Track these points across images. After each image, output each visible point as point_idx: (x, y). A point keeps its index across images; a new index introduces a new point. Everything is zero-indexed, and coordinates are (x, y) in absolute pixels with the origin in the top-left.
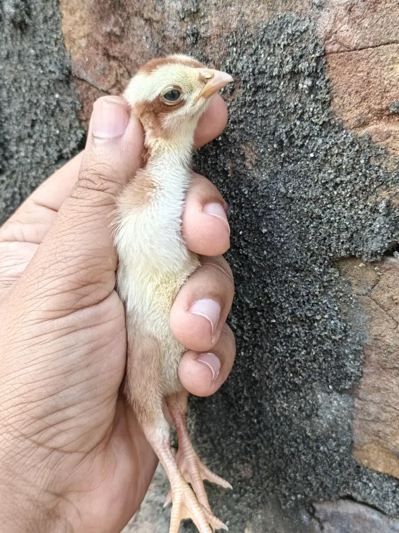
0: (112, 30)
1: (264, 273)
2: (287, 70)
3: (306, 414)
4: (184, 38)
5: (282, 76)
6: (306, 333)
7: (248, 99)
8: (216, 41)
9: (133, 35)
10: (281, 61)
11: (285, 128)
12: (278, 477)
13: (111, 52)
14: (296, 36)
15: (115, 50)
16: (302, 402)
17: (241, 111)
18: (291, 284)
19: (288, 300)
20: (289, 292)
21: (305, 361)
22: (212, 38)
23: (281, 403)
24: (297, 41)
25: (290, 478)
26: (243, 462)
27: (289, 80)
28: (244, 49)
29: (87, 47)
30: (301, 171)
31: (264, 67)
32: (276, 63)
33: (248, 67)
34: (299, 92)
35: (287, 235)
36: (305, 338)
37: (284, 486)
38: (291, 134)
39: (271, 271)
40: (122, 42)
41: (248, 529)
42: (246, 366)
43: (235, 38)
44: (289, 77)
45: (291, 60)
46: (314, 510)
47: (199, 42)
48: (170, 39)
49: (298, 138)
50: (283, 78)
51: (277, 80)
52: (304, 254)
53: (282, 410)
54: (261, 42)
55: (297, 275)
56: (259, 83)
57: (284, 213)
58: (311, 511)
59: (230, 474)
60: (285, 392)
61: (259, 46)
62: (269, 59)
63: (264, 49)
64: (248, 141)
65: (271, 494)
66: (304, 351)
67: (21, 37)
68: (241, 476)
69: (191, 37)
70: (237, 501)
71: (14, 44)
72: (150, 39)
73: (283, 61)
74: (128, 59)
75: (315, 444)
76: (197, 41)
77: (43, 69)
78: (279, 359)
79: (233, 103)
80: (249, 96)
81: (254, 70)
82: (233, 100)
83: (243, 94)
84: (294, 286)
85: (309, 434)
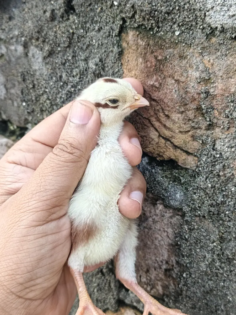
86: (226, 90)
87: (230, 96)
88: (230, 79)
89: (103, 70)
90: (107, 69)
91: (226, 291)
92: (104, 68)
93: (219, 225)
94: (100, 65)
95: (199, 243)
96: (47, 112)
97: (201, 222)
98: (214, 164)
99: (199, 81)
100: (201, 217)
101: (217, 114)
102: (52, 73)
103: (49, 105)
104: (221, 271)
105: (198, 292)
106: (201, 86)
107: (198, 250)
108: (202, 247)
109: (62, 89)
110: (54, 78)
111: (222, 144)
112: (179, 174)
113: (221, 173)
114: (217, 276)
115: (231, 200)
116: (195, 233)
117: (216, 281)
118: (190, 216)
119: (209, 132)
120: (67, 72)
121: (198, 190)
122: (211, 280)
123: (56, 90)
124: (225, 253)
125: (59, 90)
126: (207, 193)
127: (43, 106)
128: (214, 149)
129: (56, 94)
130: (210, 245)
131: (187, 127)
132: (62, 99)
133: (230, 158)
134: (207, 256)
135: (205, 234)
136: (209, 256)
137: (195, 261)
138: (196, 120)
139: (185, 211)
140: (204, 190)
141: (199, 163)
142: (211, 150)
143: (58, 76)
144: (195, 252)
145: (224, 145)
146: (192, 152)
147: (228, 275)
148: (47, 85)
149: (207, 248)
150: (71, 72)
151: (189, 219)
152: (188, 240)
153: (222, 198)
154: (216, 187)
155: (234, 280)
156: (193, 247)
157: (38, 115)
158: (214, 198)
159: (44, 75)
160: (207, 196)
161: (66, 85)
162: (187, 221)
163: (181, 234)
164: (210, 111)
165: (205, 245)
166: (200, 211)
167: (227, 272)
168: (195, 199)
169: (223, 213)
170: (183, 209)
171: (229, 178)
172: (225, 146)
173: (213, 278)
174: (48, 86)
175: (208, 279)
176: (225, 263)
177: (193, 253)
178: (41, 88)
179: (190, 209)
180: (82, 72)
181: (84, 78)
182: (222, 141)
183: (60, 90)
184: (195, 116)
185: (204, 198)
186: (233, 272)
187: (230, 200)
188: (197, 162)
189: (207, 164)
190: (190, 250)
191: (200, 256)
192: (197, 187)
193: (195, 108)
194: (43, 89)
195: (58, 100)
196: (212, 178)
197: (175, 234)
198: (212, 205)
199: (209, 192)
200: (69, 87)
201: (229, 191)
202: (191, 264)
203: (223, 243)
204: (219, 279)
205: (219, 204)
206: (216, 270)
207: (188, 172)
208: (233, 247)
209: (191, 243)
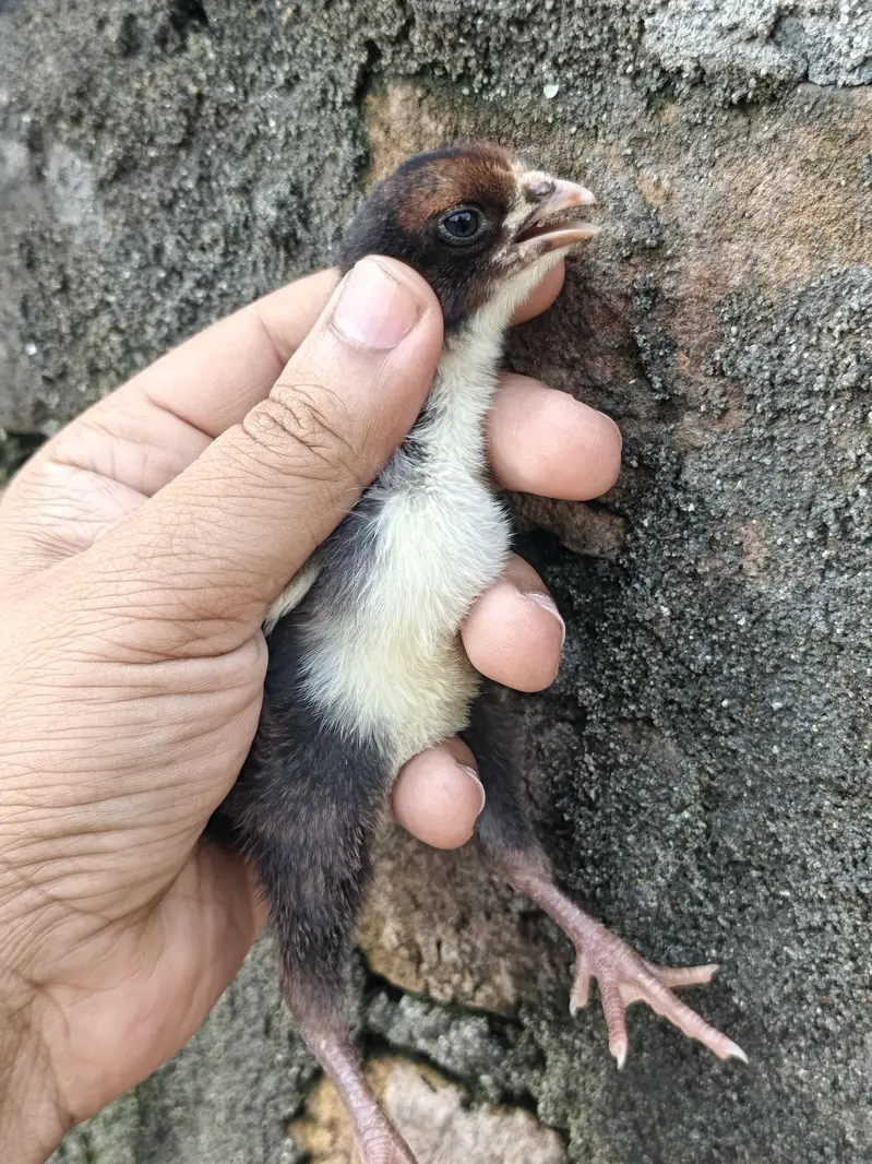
86: (713, 282)
87: (727, 303)
88: (726, 244)
89: (305, 222)
90: (317, 220)
91: (727, 979)
92: (308, 217)
93: (700, 747)
94: (295, 206)
95: (635, 813)
96: (112, 375)
97: (639, 742)
98: (678, 536)
99: (625, 253)
100: (640, 723)
101: (687, 364)
102: (130, 237)
103: (120, 351)
104: (710, 909)
106: (632, 270)
107: (631, 839)
108: (643, 826)
109: (163, 294)
110: (136, 256)
111: (705, 466)
112: (565, 579)
113: (703, 568)
114: (696, 927)
115: (738, 661)
116: (618, 781)
117: (694, 944)
118: (603, 720)
119: (664, 428)
120: (181, 233)
121: (629, 631)
122: (677, 941)
123: (143, 296)
124: (721, 843)
125: (151, 299)
126: (658, 638)
127: (98, 354)
128: (676, 487)
129: (145, 311)
130: (672, 817)
132: (165, 330)
133: (729, 514)
134: (660, 859)
135: (652, 782)
136: (669, 858)
137: (621, 879)
138: (618, 389)
139: (586, 703)
140: (646, 629)
141: (629, 537)
142: (671, 489)
143: (150, 248)
144: (620, 846)
145: (710, 471)
146: (605, 500)
147: (732, 923)
148: (112, 280)
149: (660, 830)
150: (196, 232)
151: (600, 731)
152: (598, 805)
153: (708, 654)
154: (688, 616)
155: (753, 937)
156: (612, 830)
157: (83, 388)
158: (681, 656)
159: (101, 246)
160: (658, 648)
161: (176, 278)
162: (591, 738)
163: (575, 785)
164: (664, 357)
165: (654, 820)
166: (636, 701)
167: (730, 912)
168: (619, 661)
169: (711, 705)
170: (580, 700)
171: (730, 584)
172: (715, 473)
173: (681, 936)
174: (114, 284)
175: (665, 937)
176: (720, 878)
177: (615, 848)
178: (91, 292)
179: (601, 696)
180: (231, 232)
181: (241, 252)
182: (705, 458)
183: (157, 297)
184: (614, 375)
185: (650, 654)
186: (750, 909)
187: (732, 659)
188: (621, 532)
189: (654, 537)
190: (605, 838)
191: (636, 857)
192: (625, 617)
193: (613, 348)
194: (97, 295)
195: (150, 331)
197: (554, 785)
198: (674, 680)
199: (663, 635)
200: (189, 284)
201: (729, 629)
202: (609, 887)
203: (714, 810)
204: (704, 937)
205: (698, 675)
206: (692, 904)
207: (596, 569)
208: (746, 824)
209: (607, 817)
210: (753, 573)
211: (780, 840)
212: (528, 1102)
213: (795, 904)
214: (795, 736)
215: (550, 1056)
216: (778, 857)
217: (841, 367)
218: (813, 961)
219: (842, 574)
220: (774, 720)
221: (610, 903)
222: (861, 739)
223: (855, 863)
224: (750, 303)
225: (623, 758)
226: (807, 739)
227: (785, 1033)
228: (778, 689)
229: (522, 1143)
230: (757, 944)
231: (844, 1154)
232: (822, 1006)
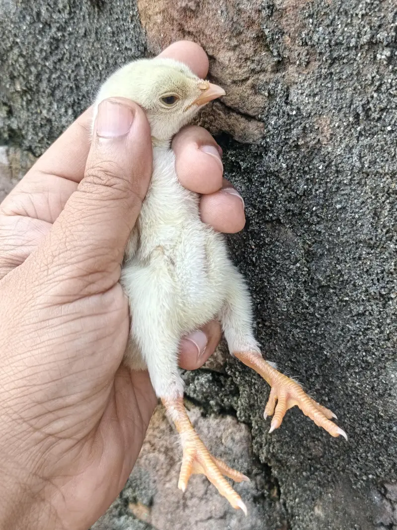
0: (187, 5)
1: (337, 250)
2: (365, 40)
3: (379, 394)
4: (260, 11)
5: (359, 47)
6: (380, 312)
7: (323, 71)
8: (291, 12)
9: (208, 9)
10: (358, 31)
11: (361, 101)
12: (349, 456)
13: (186, 28)
14: (375, 6)
15: (190, 26)
16: (374, 382)
17: (316, 84)
18: (365, 261)
19: (362, 277)
20: (363, 269)
21: (379, 339)
22: (288, 10)
23: (353, 382)
24: (376, 10)
25: (362, 458)
26: (314, 439)
27: (367, 50)
28: (320, 20)
29: (163, 23)
30: (377, 145)
31: (341, 38)
32: (353, 33)
33: (324, 39)
34: (377, 63)
35: (361, 211)
36: (379, 317)
37: (355, 466)
38: (368, 107)
39: (344, 247)
40: (197, 17)
41: (318, 508)
42: (318, 344)
43: (311, 9)
44: (366, 47)
45: (369, 30)
46: (386, 490)
47: (274, 14)
48: (245, 12)
49: (375, 111)
50: (361, 48)
51: (354, 51)
52: (380, 231)
53: (353, 389)
54: (339, 13)
55: (372, 252)
56: (335, 55)
57: (359, 188)
58: (383, 492)
59: (300, 452)
60: (357, 371)
61: (337, 17)
62: (346, 29)
63: (342, 19)
64: (323, 115)
65: (341, 473)
66: (378, 329)
67: (98, 14)
68: (311, 454)
69: (266, 9)
70: (308, 478)
71: (91, 21)
72: (225, 13)
73: (361, 31)
74: (203, 33)
75: (387, 424)
76: (272, 13)
77: (119, 46)
78: (351, 338)
79: (309, 76)
80: (325, 68)
81: (330, 41)
82: (308, 74)
83: (319, 67)
84: (368, 263)
85: (382, 414)
87: (307, 7)
91: (321, 343)
93: (303, 232)
95: (274, 266)
96: (21, 78)
97: (275, 232)
98: (289, 127)
100: (275, 222)
101: (289, 41)
102: (24, 9)
103: (24, 66)
104: (312, 310)
105: (277, 349)
107: (273, 279)
108: (278, 272)
109: (42, 36)
110: (28, 18)
111: (300, 91)
112: (237, 157)
113: (301, 142)
114: (306, 320)
115: (320, 187)
116: (266, 252)
117: (305, 328)
118: (257, 223)
119: (279, 75)
120: (49, 5)
121: (268, 178)
122: (297, 327)
123: (33, 37)
124: (315, 277)
125: (37, 39)
126: (282, 180)
127: (14, 69)
128: (287, 103)
129: (34, 46)
130: (291, 267)
131: (244, 73)
132: (44, 54)
133: (312, 114)
134: (287, 287)
135: (282, 250)
136: (291, 287)
137: (269, 298)
138: (257, 58)
140: (275, 176)
141: (265, 131)
142: (283, 104)
143: (34, 13)
144: (268, 283)
145: (302, 94)
146: (254, 114)
147: (322, 316)
149: (286, 273)
150: (56, 3)
151: (256, 228)
152: (257, 264)
153: (305, 185)
154: (295, 167)
155: (332, 321)
156: (264, 275)
157: (8, 86)
158: (293, 187)
159: (12, 14)
160: (282, 184)
161: (48, 27)
162: (252, 232)
163: (246, 256)
164: (278, 39)
165: (283, 269)
166: (272, 211)
167: (321, 311)
168: (264, 194)
169: (307, 211)
171: (314, 149)
172: (305, 94)
173: (298, 324)
174: (19, 33)
175: (291, 325)
176: (315, 295)
177: (266, 284)
178: (8, 38)
179: (256, 211)
181: (77, 12)
182: (300, 87)
183: (40, 38)
184: (255, 51)
185: (278, 188)
186: (330, 308)
187: (317, 186)
188: (262, 129)
189: (277, 129)
190: (261, 279)
191: (275, 288)
192: (265, 171)
193: (254, 38)
194: (11, 39)
195: (37, 54)
196: (287, 152)
197: (236, 257)
198: (290, 200)
199: (283, 177)
200: (54, 30)
201: (315, 172)
202: (264, 303)
203: (311, 262)
204: (309, 324)
205: (301, 196)
206: (303, 309)
207: (251, 150)
208: (326, 267)
209: (261, 269)
210: (326, 143)
211: (343, 273)
212: (232, 412)
213: (351, 304)
214: (348, 221)
215: (241, 388)
216: (342, 281)
217: (362, 33)
218: (360, 331)
219: (367, 137)
220: (338, 214)
221: (265, 310)
222: (379, 219)
223: (378, 280)
224: (318, 6)
225: (267, 240)
226: (354, 222)
227: (349, 366)
228: (339, 199)
229: (230, 430)
230: (334, 325)
231: (378, 422)
232: (365, 351)
